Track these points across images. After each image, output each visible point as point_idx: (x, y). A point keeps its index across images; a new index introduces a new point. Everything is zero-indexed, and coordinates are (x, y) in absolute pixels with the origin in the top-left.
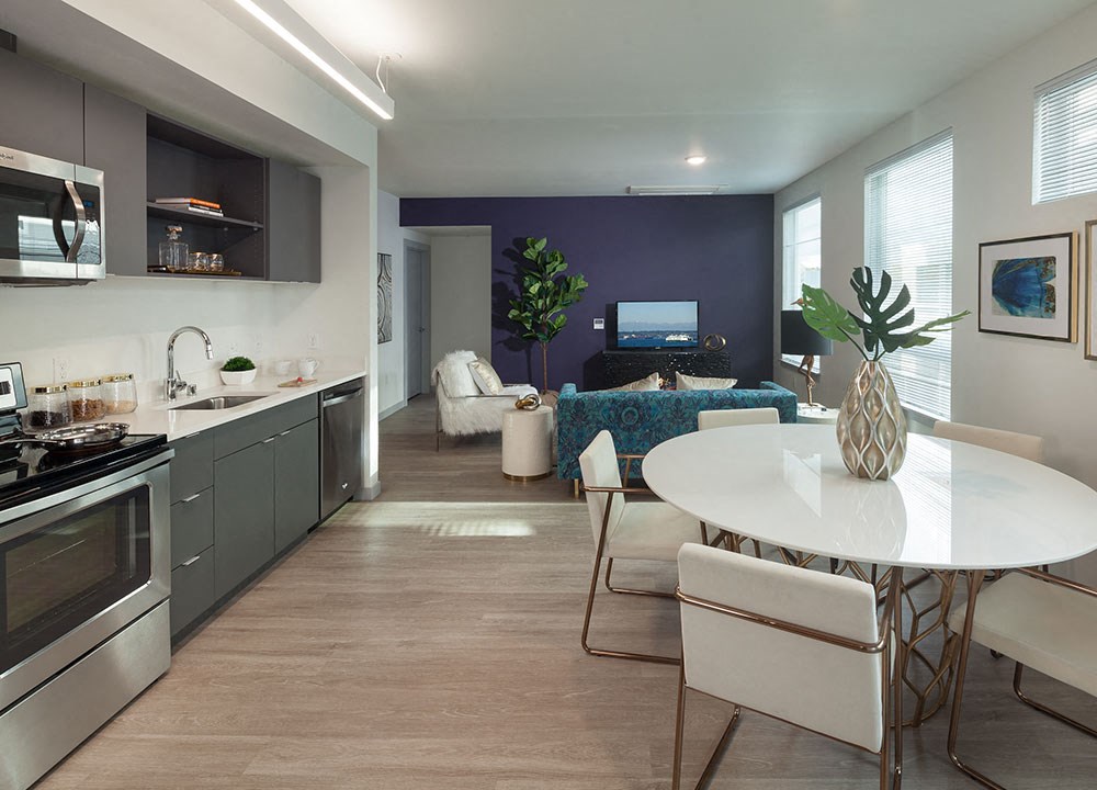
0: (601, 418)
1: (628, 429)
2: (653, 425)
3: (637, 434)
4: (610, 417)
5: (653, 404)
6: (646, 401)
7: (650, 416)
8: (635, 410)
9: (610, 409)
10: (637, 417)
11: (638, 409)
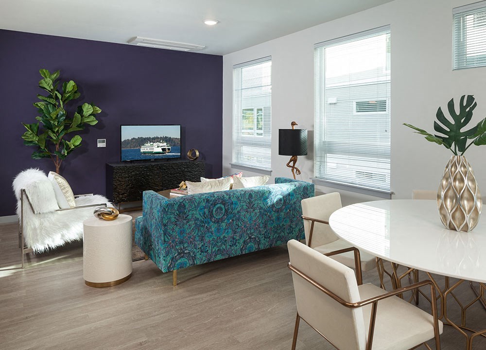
0: (198, 216)
1: (218, 222)
2: (234, 216)
3: (224, 225)
4: (204, 213)
5: (234, 200)
6: (230, 198)
7: (232, 209)
8: (223, 206)
9: (205, 208)
10: (224, 210)
11: (224, 205)
